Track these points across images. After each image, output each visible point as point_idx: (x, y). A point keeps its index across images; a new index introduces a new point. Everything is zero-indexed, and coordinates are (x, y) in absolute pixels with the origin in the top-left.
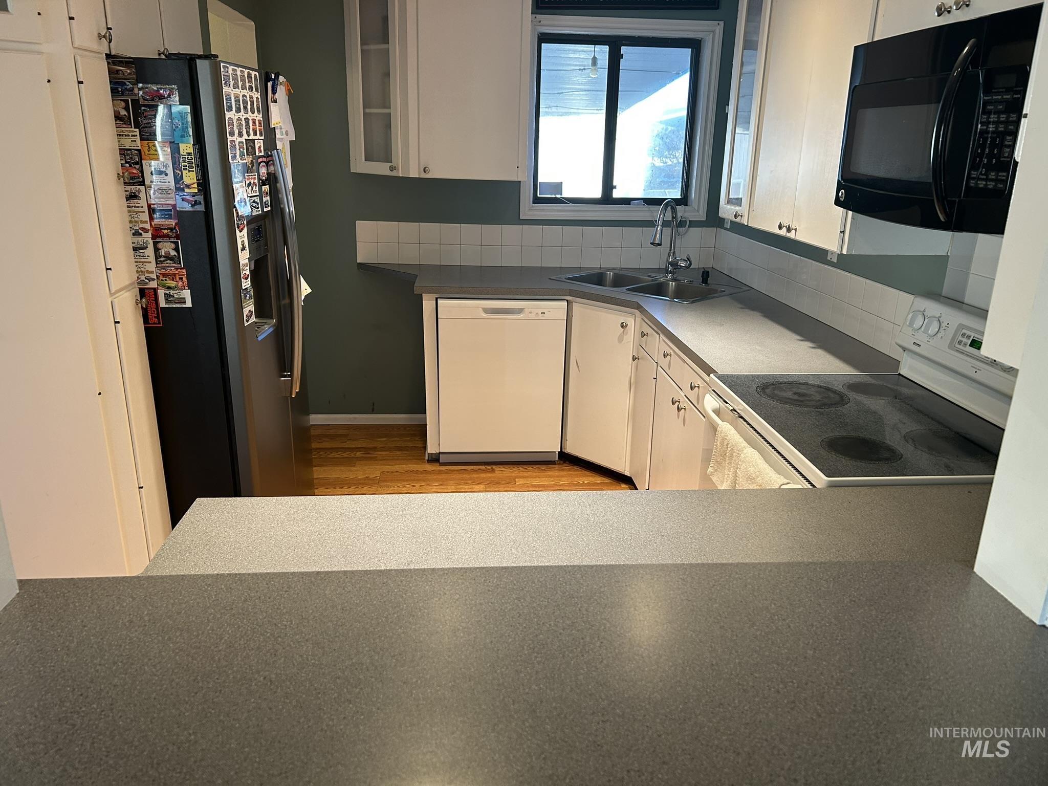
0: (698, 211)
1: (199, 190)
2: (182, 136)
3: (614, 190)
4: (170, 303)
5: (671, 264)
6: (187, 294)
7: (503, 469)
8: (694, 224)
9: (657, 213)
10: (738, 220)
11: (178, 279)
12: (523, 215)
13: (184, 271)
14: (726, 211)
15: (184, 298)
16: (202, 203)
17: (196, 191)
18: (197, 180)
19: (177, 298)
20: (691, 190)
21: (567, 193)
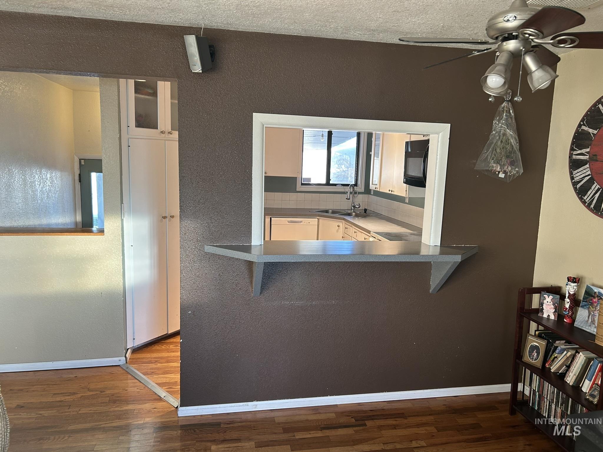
0: (361, 188)
3: (330, 181)
5: (353, 206)
8: (360, 193)
9: (347, 189)
10: (376, 189)
12: (298, 190)
14: (372, 187)
20: (358, 181)
21: (312, 182)
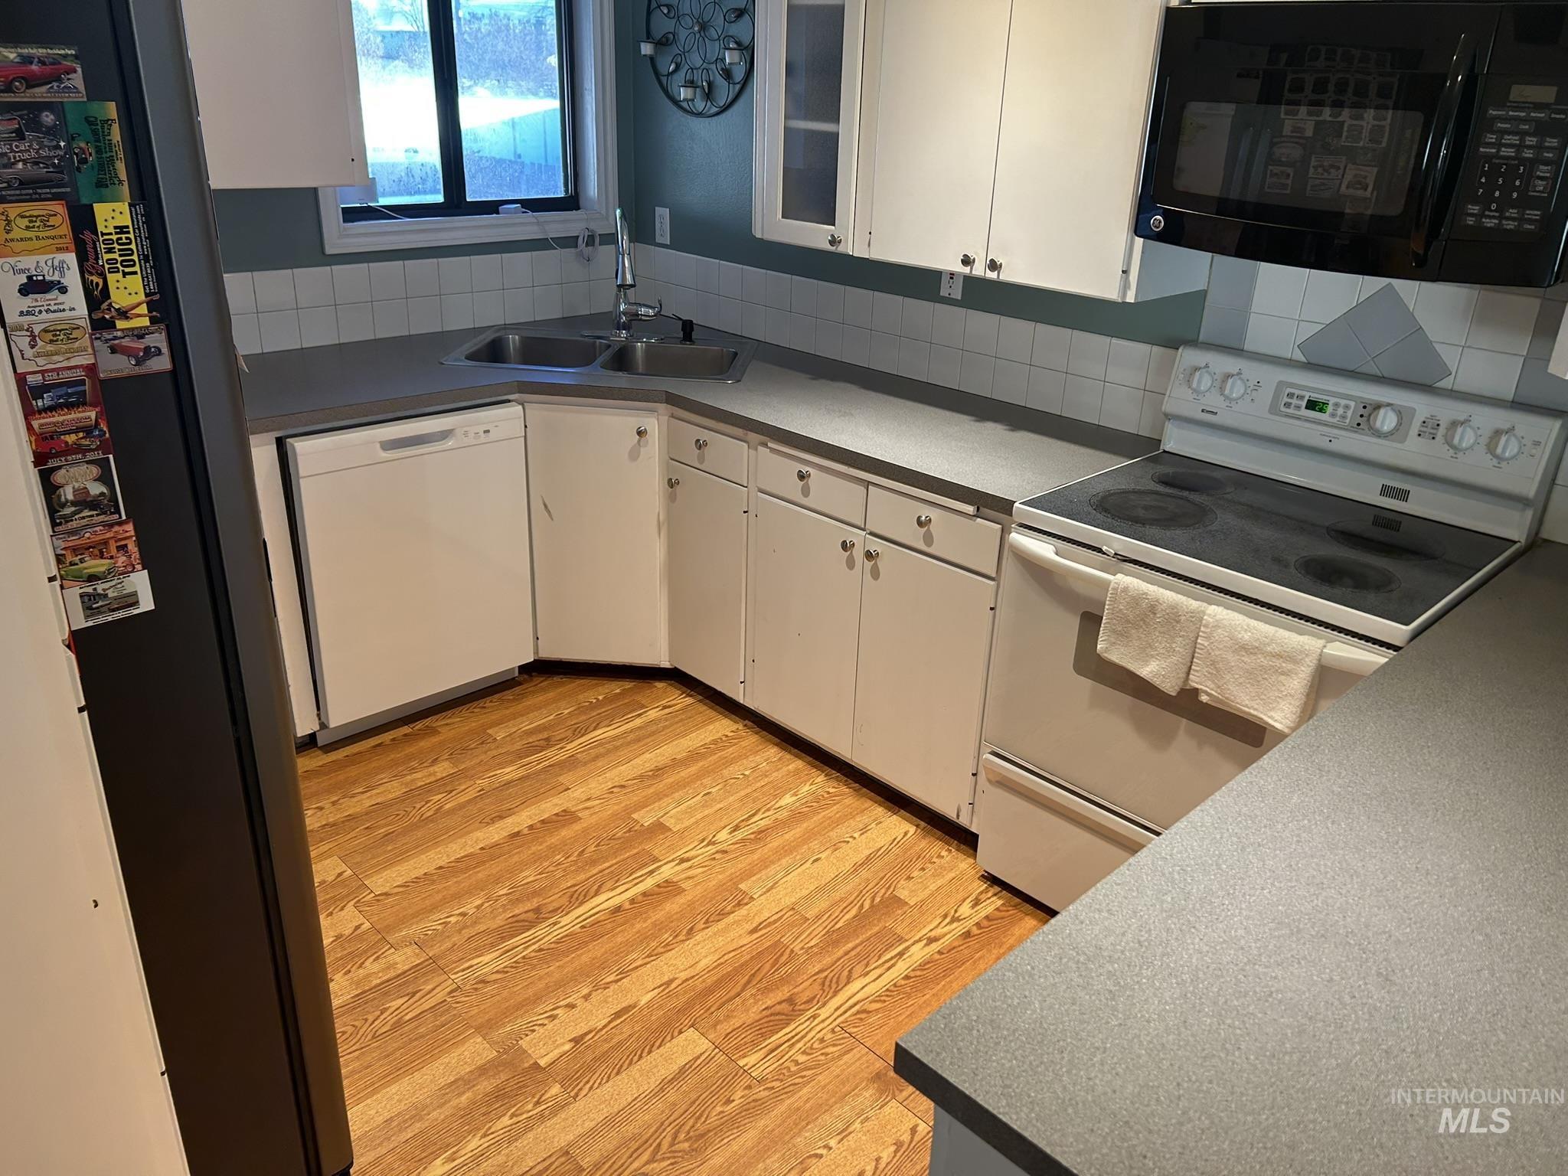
0: (607, 217)
1: (153, 321)
2: (100, 184)
4: (100, 613)
6: (140, 583)
7: (449, 721)
8: (603, 239)
11: (114, 551)
12: (330, 247)
13: (130, 527)
15: (135, 594)
16: (165, 350)
17: (146, 322)
18: (147, 295)
19: (115, 599)
20: (585, 183)
